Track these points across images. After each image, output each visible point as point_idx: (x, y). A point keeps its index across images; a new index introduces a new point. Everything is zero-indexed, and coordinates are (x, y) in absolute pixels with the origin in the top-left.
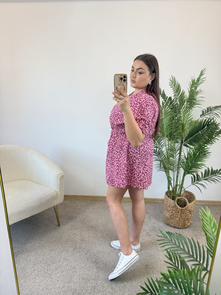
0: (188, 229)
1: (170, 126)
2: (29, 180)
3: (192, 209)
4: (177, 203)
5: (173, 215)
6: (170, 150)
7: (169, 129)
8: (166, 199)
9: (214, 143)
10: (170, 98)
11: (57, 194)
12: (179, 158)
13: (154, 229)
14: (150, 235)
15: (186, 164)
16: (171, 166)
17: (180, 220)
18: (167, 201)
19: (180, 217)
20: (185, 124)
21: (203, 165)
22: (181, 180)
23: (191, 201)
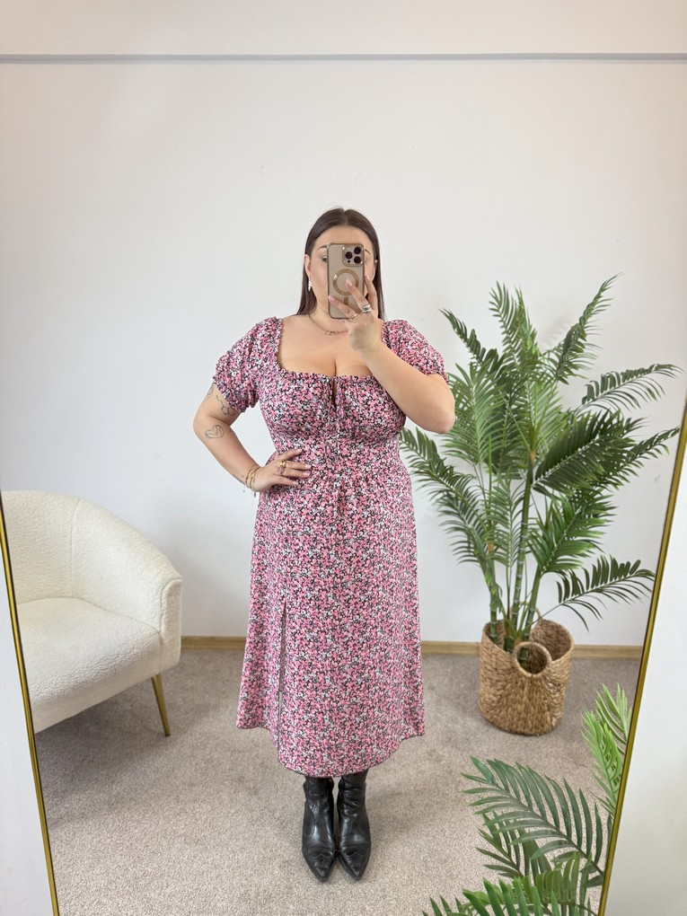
0: (550, 739)
1: (495, 431)
2: (73, 597)
3: (564, 677)
4: (520, 661)
5: (509, 694)
6: (495, 501)
7: (491, 440)
8: (487, 648)
9: (621, 484)
10: (493, 353)
11: (161, 641)
12: (522, 526)
13: (450, 739)
14: (438, 760)
15: (545, 543)
16: (500, 550)
17: (527, 708)
18: (490, 652)
19: (528, 701)
20: (540, 424)
21: (595, 546)
22: (530, 588)
23: (559, 651)
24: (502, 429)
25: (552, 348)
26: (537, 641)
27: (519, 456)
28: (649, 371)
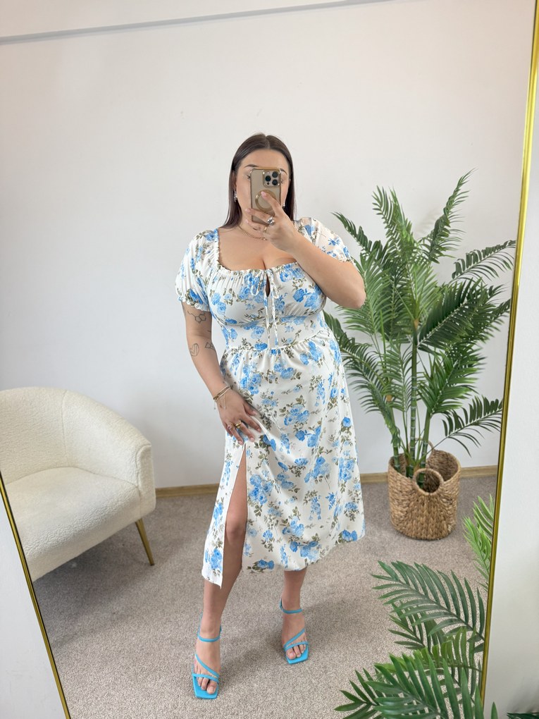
0: (448, 541)
1: (384, 307)
2: (69, 466)
3: (455, 493)
4: (420, 484)
5: (411, 512)
6: (390, 362)
7: (382, 314)
8: (393, 476)
9: (487, 338)
10: (378, 244)
11: (140, 493)
12: (413, 379)
15: (431, 391)
16: (397, 400)
17: (427, 519)
18: (395, 479)
19: (428, 514)
20: (420, 298)
21: (471, 389)
22: (423, 427)
23: (450, 473)
24: (390, 304)
25: (425, 236)
26: (432, 468)
27: (406, 325)
28: (504, 247)
